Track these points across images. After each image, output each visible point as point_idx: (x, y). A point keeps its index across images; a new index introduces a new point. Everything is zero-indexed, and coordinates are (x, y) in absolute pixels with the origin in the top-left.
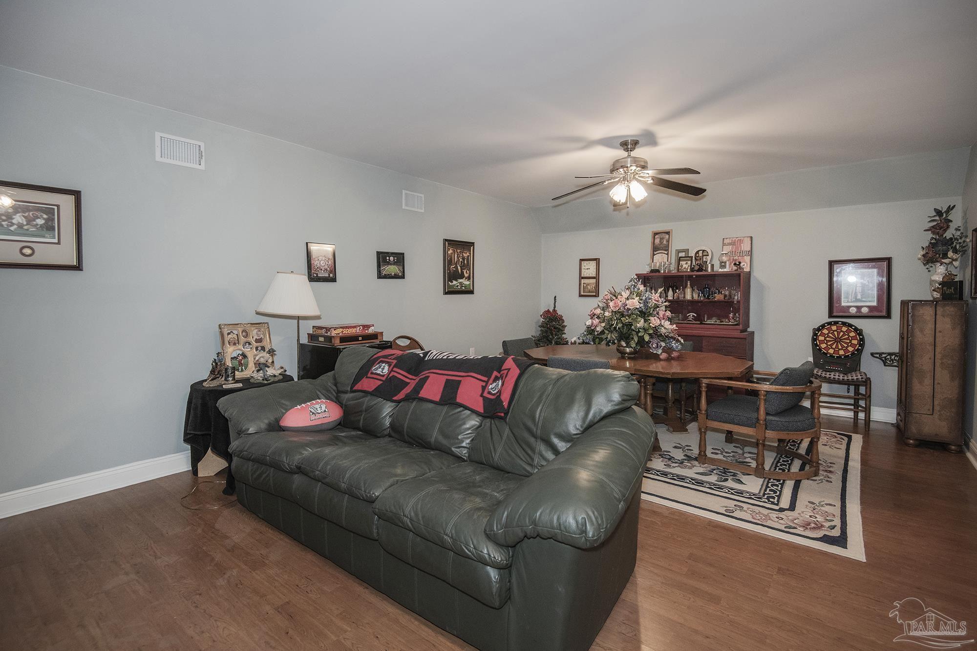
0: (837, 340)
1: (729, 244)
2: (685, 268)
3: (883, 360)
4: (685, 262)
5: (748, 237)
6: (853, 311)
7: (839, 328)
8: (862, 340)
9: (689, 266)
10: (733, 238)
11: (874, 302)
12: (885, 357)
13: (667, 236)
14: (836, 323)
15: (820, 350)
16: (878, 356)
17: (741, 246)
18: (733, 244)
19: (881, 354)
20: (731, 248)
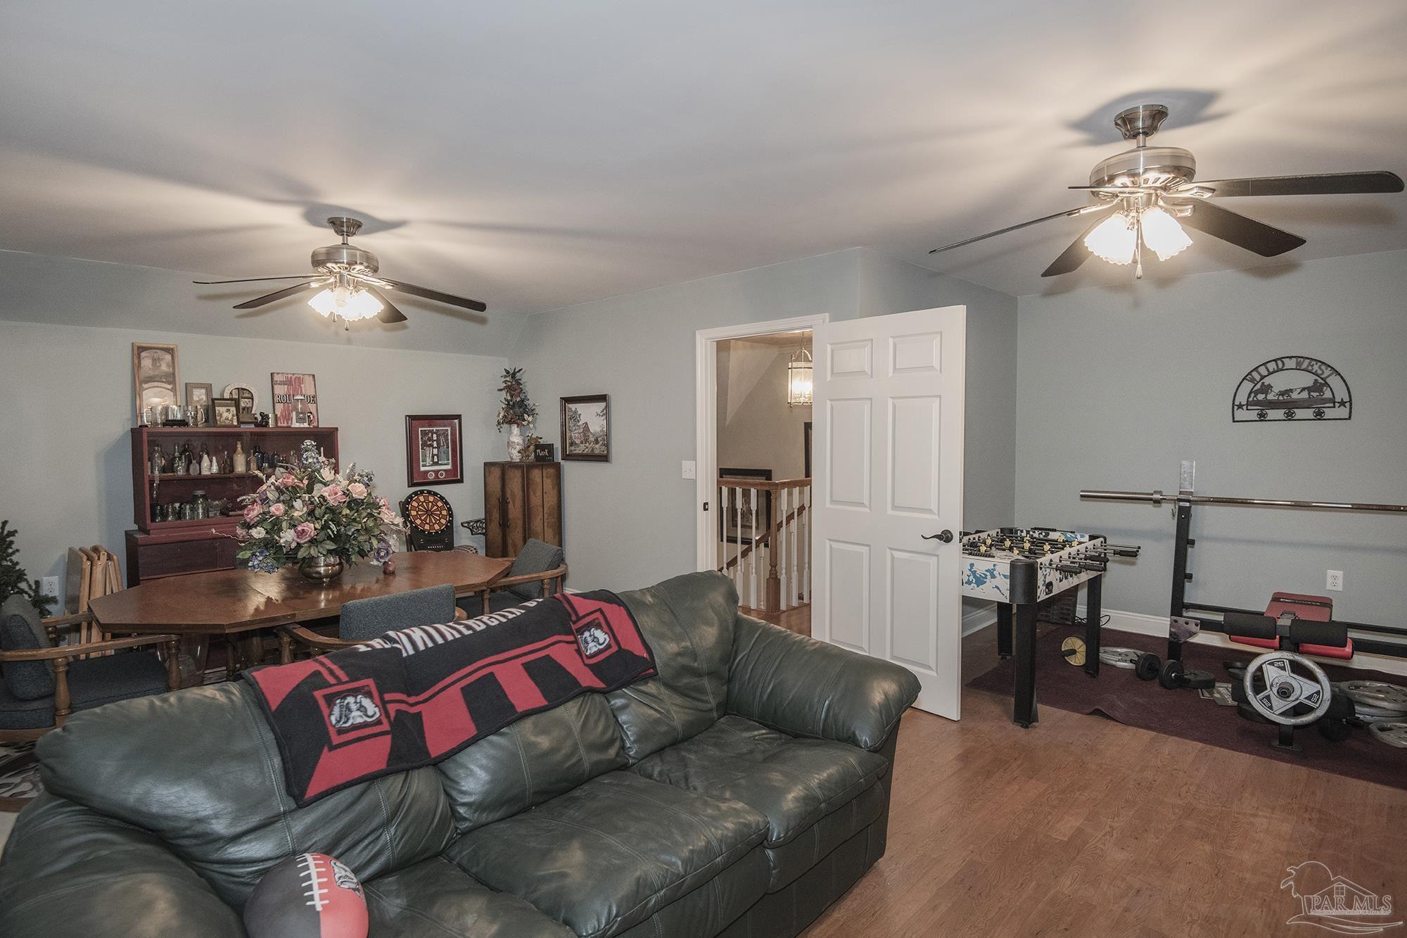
0: (429, 513)
1: (282, 383)
2: (227, 419)
3: (470, 529)
4: (225, 409)
5: (309, 375)
6: (431, 477)
7: (426, 499)
8: (450, 509)
9: (233, 415)
10: (287, 374)
11: (447, 464)
12: (472, 526)
13: (168, 357)
14: (422, 492)
15: (416, 527)
16: (466, 525)
17: (301, 387)
18: (288, 382)
19: (468, 523)
20: (286, 389)
